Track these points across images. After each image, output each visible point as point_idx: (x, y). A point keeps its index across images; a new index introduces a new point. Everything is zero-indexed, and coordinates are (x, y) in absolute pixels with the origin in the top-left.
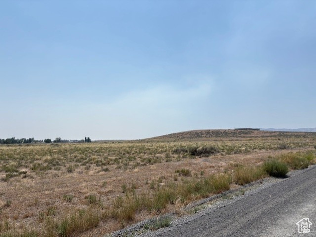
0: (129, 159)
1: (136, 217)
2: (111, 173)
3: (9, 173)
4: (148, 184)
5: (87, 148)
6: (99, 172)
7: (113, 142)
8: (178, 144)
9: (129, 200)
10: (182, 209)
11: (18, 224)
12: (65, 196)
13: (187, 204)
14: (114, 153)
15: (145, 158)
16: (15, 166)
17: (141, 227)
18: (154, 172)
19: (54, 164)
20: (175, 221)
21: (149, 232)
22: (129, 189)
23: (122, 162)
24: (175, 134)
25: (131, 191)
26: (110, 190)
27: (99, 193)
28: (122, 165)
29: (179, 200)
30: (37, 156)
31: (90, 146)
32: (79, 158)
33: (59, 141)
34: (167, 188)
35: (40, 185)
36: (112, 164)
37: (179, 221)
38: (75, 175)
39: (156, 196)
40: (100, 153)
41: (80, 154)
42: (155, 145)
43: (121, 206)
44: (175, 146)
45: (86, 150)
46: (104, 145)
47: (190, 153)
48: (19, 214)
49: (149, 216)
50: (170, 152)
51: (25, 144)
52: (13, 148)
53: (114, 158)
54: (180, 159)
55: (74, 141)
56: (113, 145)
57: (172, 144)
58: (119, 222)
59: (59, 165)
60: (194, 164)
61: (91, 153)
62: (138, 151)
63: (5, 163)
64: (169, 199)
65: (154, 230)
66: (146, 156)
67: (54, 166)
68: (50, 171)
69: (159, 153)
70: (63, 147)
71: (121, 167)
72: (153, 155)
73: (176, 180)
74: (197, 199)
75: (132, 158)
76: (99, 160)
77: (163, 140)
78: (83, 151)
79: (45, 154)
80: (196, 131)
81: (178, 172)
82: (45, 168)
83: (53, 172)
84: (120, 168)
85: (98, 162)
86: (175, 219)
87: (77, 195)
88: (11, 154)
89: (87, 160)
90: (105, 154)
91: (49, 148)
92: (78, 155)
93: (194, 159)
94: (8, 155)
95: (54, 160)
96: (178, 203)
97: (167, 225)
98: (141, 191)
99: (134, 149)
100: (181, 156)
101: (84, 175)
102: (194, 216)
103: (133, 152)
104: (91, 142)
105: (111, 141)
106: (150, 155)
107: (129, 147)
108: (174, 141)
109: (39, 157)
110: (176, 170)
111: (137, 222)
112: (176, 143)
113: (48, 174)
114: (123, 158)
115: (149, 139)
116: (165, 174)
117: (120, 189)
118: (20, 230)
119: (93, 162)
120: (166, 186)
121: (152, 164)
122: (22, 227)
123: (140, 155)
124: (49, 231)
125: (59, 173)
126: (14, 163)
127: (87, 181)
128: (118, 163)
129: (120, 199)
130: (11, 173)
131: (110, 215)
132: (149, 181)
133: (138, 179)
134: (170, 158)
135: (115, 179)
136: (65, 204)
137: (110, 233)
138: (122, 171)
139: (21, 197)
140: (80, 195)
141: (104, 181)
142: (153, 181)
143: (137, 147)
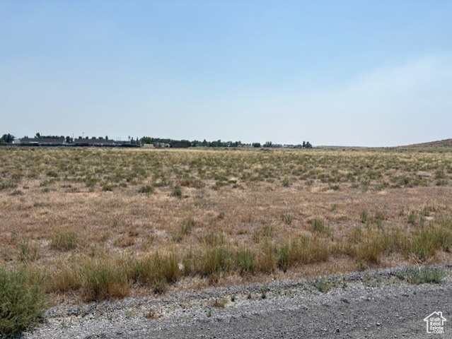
0: (370, 176)
1: (384, 259)
2: (343, 193)
3: (218, 181)
4: (403, 215)
5: (307, 155)
6: (325, 190)
7: (344, 149)
9: (372, 234)
11: (232, 240)
12: (283, 216)
14: (347, 166)
15: (398, 176)
16: (224, 174)
17: (391, 274)
18: (414, 199)
19: (266, 175)
21: (403, 284)
22: (371, 219)
23: (359, 180)
25: (375, 222)
26: (343, 217)
27: (327, 218)
28: (359, 183)
30: (245, 163)
31: (311, 154)
32: (296, 169)
33: (269, 145)
34: (438, 226)
35: (253, 198)
36: (344, 181)
38: (293, 190)
39: (417, 235)
40: (326, 165)
41: (298, 164)
42: (415, 157)
43: (360, 241)
45: (306, 160)
46: (331, 153)
48: (233, 228)
49: (406, 263)
50: (445, 171)
51: (231, 148)
52: (220, 152)
53: (346, 172)
55: (289, 146)
56: (343, 153)
57: (448, 156)
58: (357, 261)
59: (272, 176)
61: (313, 163)
62: (384, 165)
63: (213, 169)
64: (442, 243)
65: (412, 284)
66: (399, 174)
67: (267, 177)
68: (262, 183)
69: (422, 170)
70: (275, 153)
71: (358, 186)
72: (412, 173)
75: (374, 174)
76: (325, 173)
77: (431, 148)
78: (302, 160)
79: (254, 162)
82: (255, 179)
83: (265, 184)
84: (356, 187)
85: (323, 176)
87: (298, 217)
88: (219, 159)
89: (308, 172)
90: (333, 166)
91: (258, 154)
92: (295, 165)
94: (215, 160)
95: (265, 169)
97: (435, 281)
98: (391, 224)
99: (378, 161)
101: (305, 191)
103: (376, 166)
104: (312, 147)
105: (340, 147)
106: (407, 172)
107: (370, 158)
109: (248, 165)
111: (384, 267)
113: (259, 185)
114: (360, 174)
115: (404, 147)
116: (434, 203)
117: (358, 218)
118: (235, 247)
119: (316, 175)
120: (436, 222)
121: (411, 187)
122: (237, 243)
123: (388, 171)
124: (267, 254)
125: (273, 186)
126: (223, 171)
127: (309, 201)
128: (353, 180)
129: (359, 230)
130: (221, 181)
131: (343, 250)
132: (405, 212)
133: (385, 206)
134: (445, 180)
135: (350, 202)
136: (283, 225)
137: (344, 272)
138: (359, 192)
139: (233, 209)
140: (302, 217)
141: (334, 203)
142: (413, 212)
143: (383, 158)
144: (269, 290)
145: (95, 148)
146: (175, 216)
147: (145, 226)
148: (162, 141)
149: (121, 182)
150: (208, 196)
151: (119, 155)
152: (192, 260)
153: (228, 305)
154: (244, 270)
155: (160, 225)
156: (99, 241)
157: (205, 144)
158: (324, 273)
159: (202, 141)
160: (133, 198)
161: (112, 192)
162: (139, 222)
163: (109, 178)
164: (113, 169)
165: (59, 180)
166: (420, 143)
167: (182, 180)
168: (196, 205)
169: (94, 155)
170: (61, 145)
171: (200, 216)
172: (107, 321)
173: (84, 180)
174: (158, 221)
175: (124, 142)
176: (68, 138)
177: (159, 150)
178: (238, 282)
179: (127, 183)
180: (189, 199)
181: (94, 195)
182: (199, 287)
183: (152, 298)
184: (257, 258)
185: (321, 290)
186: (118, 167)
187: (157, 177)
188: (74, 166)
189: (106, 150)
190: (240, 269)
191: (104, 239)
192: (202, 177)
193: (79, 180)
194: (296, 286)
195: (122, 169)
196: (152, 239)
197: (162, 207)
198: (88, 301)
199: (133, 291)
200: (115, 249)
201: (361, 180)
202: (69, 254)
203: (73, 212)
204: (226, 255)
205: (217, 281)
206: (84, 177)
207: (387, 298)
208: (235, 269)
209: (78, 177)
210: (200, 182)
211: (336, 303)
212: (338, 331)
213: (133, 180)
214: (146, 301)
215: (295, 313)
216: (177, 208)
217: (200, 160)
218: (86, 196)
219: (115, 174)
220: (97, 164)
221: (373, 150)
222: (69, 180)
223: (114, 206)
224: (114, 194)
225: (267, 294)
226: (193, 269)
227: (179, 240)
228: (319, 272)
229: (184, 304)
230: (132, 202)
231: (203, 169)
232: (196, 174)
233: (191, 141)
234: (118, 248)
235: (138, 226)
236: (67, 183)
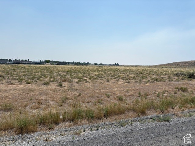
0: (142, 77)
1: (147, 112)
2: (131, 85)
3: (79, 79)
4: (155, 94)
5: (117, 69)
6: (124, 83)
7: (132, 66)
8: (178, 70)
9: (143, 102)
10: (180, 113)
11: (84, 105)
12: (106, 95)
13: (184, 110)
14: (133, 73)
15: (154, 78)
16: (81, 77)
17: (150, 118)
18: (160, 87)
19: (100, 77)
20: (174, 119)
21: (155, 122)
22: (143, 95)
23: (138, 79)
24: (176, 63)
26: (131, 95)
27: (125, 95)
29: (178, 106)
30: (91, 72)
31: (119, 68)
32: (112, 74)
33: (101, 64)
34: (168, 98)
35: (94, 87)
36: (132, 80)
37: (177, 120)
38: (111, 83)
39: (160, 101)
40: (124, 73)
41: (113, 72)
42: (160, 70)
43: (138, 105)
44: (175, 71)
45: (116, 71)
46: (127, 68)
47: (188, 77)
48: (85, 100)
49: (156, 113)
50: (172, 75)
51: (85, 65)
52: (80, 67)
53: (133, 76)
54: (180, 80)
55: (109, 65)
56: (132, 68)
57: (173, 70)
58: (136, 114)
59: (102, 77)
60: (191, 84)
61: (119, 72)
62: (148, 73)
63: (77, 74)
64: (171, 105)
65: (159, 122)
66: (154, 76)
67: (100, 78)
68: (98, 80)
69: (163, 75)
70: (104, 67)
72: (159, 76)
73: (175, 93)
74: (191, 108)
75: (144, 77)
76: (124, 76)
77: (167, 66)
78: (114, 71)
79: (95, 71)
80: (194, 61)
81: (177, 88)
82: (95, 79)
83: (99, 81)
84: (137, 82)
85: (123, 77)
86: (174, 118)
87: (112, 95)
88: (80, 70)
89: (117, 76)
90: (127, 73)
91: (96, 68)
92: (112, 73)
93: (190, 80)
94: (78, 70)
95: (99, 74)
96: (177, 108)
97: (168, 121)
98: (151, 98)
99: (146, 71)
100: (181, 78)
101: (116, 84)
102: (189, 119)
103: (145, 73)
104: (119, 65)
105: (131, 65)
106: (157, 76)
107: (143, 70)
108: (175, 67)
109: (92, 73)
110: (176, 87)
111: (148, 115)
112: (176, 69)
113: (97, 81)
114: (138, 76)
115: (156, 65)
116: (167, 89)
117: (137, 95)
118: (86, 108)
119: (121, 77)
120: (168, 96)
121: (159, 82)
122: (86, 107)
123: (150, 76)
124: (99, 111)
125: (103, 81)
126: (81, 75)
127: (117, 88)
128: (136, 79)
129: (137, 100)
130: (80, 79)
131: (131, 108)
132: (156, 92)
133: (148, 90)
134: (172, 79)
135: (134, 88)
136: (106, 98)
137: (131, 118)
138: (138, 84)
139: (85, 92)
140: (114, 95)
141: (128, 89)
142: (159, 92)
143: (148, 70)
144: (100, 126)
145: (23, 65)
146: (59, 95)
147: (45, 100)
148: (54, 62)
149: (35, 80)
150: (74, 86)
151: (34, 68)
152: (66, 114)
153: (82, 134)
154: (89, 118)
155: (52, 99)
156: (23, 107)
157: (73, 63)
158: (123, 119)
159: (72, 62)
160: (40, 87)
161: (30, 85)
162: (43, 98)
163: (29, 78)
164: (31, 74)
165: (5, 79)
166: (162, 64)
167: (62, 79)
168: (69, 90)
169: (22, 68)
170: (7, 63)
171: (70, 95)
172: (27, 143)
173: (17, 79)
174: (51, 97)
175: (37, 62)
176: (10, 60)
177: (53, 66)
178: (86, 124)
179: (38, 80)
180: (65, 88)
181: (22, 86)
182: (69, 126)
183: (48, 132)
184: (95, 113)
185: (122, 126)
186: (33, 73)
187: (51, 78)
188: (12, 73)
189: (28, 65)
190: (88, 117)
191: (26, 106)
192: (72, 78)
193: (15, 79)
194: (111, 124)
195: (35, 74)
196: (49, 105)
197: (53, 91)
198: (18, 134)
199: (39, 129)
200: (31, 110)
201: (139, 79)
202: (9, 113)
203: (12, 94)
204: (82, 112)
205: (77, 123)
206: (17, 78)
207: (148, 128)
208: (85, 118)
209: (14, 78)
210: (71, 80)
211: (128, 131)
212: (128, 143)
213: (40, 79)
214: (45, 133)
215: (111, 136)
216: (60, 92)
217: (71, 70)
218: (18, 86)
219: (32, 76)
220: (24, 72)
221: (144, 67)
222: (9, 79)
223: (31, 91)
224: (31, 85)
225: (99, 128)
226: (66, 118)
227: (61, 106)
228: (121, 118)
229: (62, 134)
230: (39, 89)
231: (72, 74)
232: (69, 76)
233: (67, 62)
234: (32, 110)
235: (42, 100)
236: (9, 81)
